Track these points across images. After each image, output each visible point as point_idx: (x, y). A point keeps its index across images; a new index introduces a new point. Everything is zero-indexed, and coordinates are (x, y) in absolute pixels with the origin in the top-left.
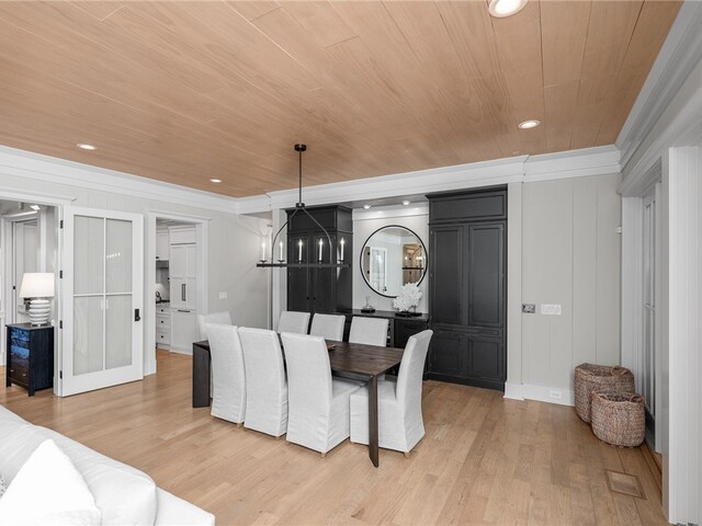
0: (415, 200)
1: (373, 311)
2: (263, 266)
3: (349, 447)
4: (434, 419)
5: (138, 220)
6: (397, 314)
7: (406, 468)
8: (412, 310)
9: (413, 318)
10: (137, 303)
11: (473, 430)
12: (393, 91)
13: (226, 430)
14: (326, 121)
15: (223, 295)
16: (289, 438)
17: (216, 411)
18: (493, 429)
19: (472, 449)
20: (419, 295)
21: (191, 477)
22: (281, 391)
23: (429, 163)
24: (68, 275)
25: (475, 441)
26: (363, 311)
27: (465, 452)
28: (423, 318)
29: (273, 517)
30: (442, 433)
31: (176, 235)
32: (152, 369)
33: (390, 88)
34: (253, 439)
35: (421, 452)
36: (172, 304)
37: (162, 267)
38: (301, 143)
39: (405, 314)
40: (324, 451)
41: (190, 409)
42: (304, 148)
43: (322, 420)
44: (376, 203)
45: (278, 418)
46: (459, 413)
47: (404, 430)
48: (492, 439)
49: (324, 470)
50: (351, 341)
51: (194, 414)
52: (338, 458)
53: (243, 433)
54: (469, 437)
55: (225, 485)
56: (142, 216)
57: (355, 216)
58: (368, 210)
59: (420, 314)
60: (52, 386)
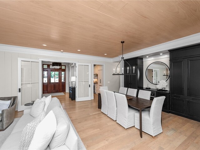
0: (164, 53)
1: (150, 88)
2: (114, 75)
3: (134, 129)
4: (169, 127)
5: (90, 65)
6: (158, 90)
7: (152, 142)
8: (164, 89)
9: (164, 92)
10: (90, 83)
11: (186, 136)
12: (145, 17)
13: (103, 116)
14: (127, 33)
15: (109, 82)
16: (117, 121)
17: (102, 110)
18: (196, 138)
19: (183, 143)
20: (166, 84)
21: (93, 125)
22: (116, 108)
23: (168, 39)
24: (77, 77)
25: (185, 141)
26: (146, 88)
27: (179, 143)
28: (168, 92)
29: (107, 142)
30: (170, 133)
31: (99, 68)
32: (93, 98)
33: (144, 17)
34: (109, 119)
35: (160, 138)
36: (98, 84)
37: (96, 76)
38: (123, 41)
39: (160, 90)
40: (126, 128)
41: (98, 108)
42: (124, 42)
43: (125, 119)
44: (150, 55)
45: (115, 115)
46: (181, 128)
47: (152, 128)
48: (195, 142)
49: (125, 133)
50: (138, 97)
51: (98, 110)
52: (130, 131)
53: (107, 117)
54: (182, 138)
55: (99, 129)
56: (90, 64)
57: (144, 60)
58: (148, 58)
59: (167, 91)
60: (75, 99)
